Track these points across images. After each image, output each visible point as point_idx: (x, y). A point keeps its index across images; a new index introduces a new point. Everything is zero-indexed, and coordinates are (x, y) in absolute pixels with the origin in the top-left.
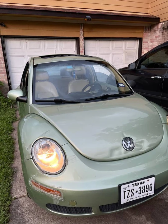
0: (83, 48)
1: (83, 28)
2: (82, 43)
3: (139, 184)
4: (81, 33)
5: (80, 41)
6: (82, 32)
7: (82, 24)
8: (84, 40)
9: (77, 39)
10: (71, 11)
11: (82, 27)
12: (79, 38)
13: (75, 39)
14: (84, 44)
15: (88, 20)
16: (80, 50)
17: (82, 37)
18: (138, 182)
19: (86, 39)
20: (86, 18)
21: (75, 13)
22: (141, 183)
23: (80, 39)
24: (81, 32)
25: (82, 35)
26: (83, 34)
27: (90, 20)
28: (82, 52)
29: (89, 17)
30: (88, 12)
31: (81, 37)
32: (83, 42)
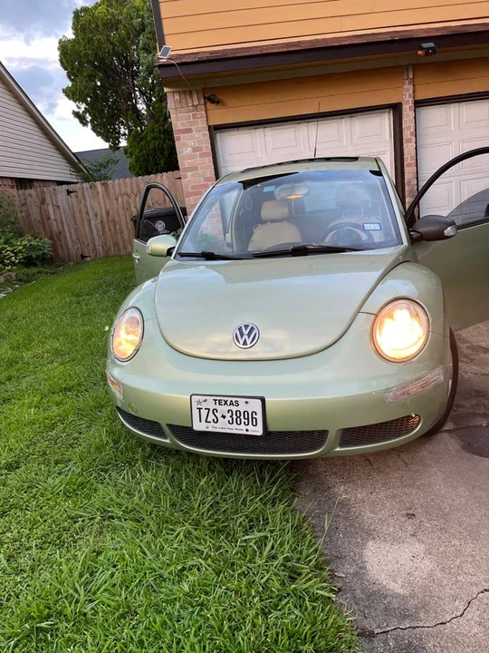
0: (413, 130)
1: (411, 76)
2: (407, 116)
3: (228, 403)
4: (408, 90)
5: (404, 113)
6: (408, 88)
7: (408, 65)
8: (415, 107)
9: (396, 109)
10: (380, 39)
11: (408, 75)
12: (401, 103)
13: (388, 110)
14: (415, 118)
15: (427, 54)
16: (404, 137)
17: (411, 99)
18: (226, 399)
19: (419, 104)
20: (422, 49)
21: (393, 41)
22: (231, 403)
23: (404, 107)
24: (406, 87)
25: (409, 96)
26: (411, 92)
27: (434, 52)
28: (409, 141)
29: (431, 45)
30: (428, 32)
31: (408, 102)
32: (412, 114)
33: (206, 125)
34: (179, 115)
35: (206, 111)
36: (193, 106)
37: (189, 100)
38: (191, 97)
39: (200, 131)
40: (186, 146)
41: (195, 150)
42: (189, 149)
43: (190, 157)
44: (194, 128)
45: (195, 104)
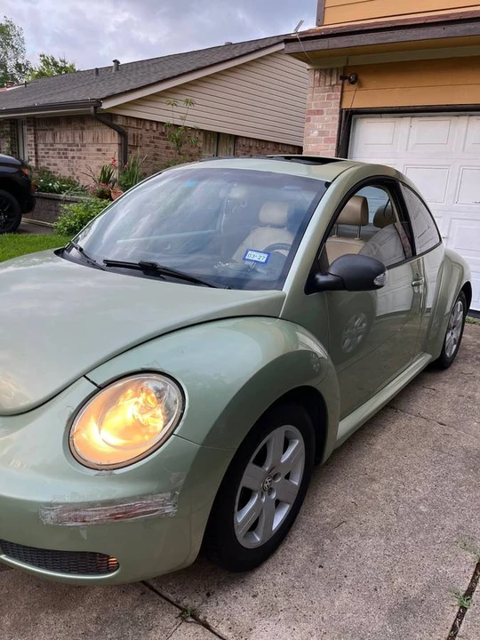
33: (338, 108)
34: (315, 94)
35: (342, 92)
36: (330, 85)
37: (328, 79)
38: (331, 76)
39: (331, 114)
40: (314, 128)
41: (322, 133)
42: (316, 132)
43: (315, 141)
44: (325, 109)
45: (333, 83)
